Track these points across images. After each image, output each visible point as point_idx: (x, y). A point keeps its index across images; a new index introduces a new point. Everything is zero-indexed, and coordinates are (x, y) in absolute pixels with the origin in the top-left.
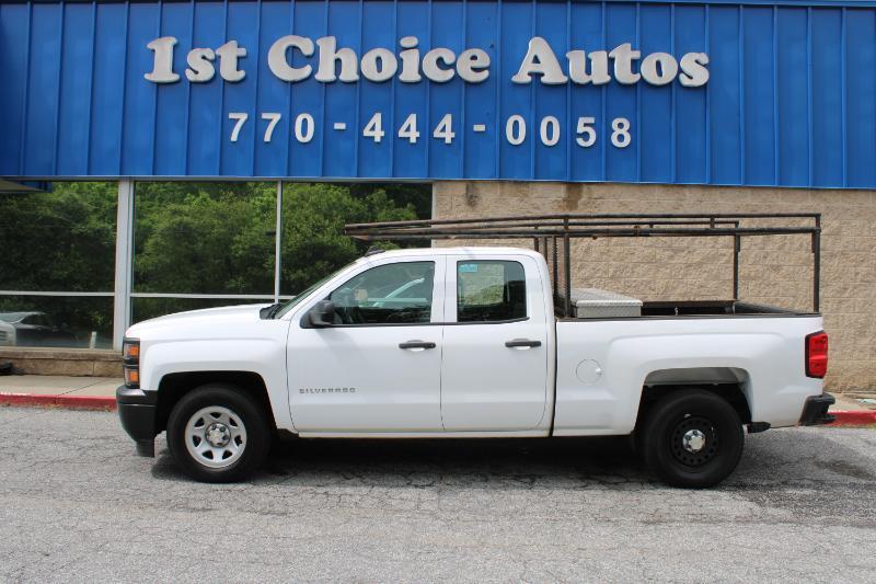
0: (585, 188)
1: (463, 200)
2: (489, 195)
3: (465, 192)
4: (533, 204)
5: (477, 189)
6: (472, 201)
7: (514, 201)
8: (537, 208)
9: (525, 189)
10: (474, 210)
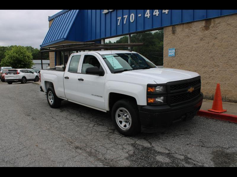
0: (212, 20)
1: (171, 32)
2: (179, 29)
3: (172, 29)
4: (193, 30)
5: (176, 28)
6: (174, 32)
7: (187, 30)
8: (195, 31)
9: (190, 25)
10: (174, 35)
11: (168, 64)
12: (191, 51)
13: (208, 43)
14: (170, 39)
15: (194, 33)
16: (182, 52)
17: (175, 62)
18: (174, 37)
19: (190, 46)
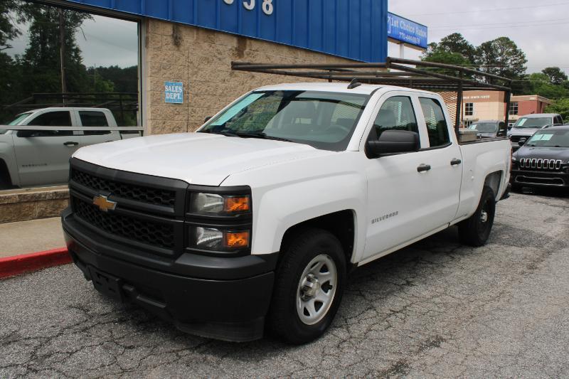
0: (248, 42)
1: (170, 40)
2: (188, 38)
3: (172, 33)
4: (217, 50)
5: (180, 31)
6: (177, 42)
7: (206, 45)
8: (220, 53)
9: (212, 36)
10: (178, 50)
11: (164, 123)
12: (215, 95)
13: (243, 84)
14: (166, 57)
15: (220, 56)
16: (197, 95)
17: (181, 117)
18: (177, 54)
19: (212, 84)
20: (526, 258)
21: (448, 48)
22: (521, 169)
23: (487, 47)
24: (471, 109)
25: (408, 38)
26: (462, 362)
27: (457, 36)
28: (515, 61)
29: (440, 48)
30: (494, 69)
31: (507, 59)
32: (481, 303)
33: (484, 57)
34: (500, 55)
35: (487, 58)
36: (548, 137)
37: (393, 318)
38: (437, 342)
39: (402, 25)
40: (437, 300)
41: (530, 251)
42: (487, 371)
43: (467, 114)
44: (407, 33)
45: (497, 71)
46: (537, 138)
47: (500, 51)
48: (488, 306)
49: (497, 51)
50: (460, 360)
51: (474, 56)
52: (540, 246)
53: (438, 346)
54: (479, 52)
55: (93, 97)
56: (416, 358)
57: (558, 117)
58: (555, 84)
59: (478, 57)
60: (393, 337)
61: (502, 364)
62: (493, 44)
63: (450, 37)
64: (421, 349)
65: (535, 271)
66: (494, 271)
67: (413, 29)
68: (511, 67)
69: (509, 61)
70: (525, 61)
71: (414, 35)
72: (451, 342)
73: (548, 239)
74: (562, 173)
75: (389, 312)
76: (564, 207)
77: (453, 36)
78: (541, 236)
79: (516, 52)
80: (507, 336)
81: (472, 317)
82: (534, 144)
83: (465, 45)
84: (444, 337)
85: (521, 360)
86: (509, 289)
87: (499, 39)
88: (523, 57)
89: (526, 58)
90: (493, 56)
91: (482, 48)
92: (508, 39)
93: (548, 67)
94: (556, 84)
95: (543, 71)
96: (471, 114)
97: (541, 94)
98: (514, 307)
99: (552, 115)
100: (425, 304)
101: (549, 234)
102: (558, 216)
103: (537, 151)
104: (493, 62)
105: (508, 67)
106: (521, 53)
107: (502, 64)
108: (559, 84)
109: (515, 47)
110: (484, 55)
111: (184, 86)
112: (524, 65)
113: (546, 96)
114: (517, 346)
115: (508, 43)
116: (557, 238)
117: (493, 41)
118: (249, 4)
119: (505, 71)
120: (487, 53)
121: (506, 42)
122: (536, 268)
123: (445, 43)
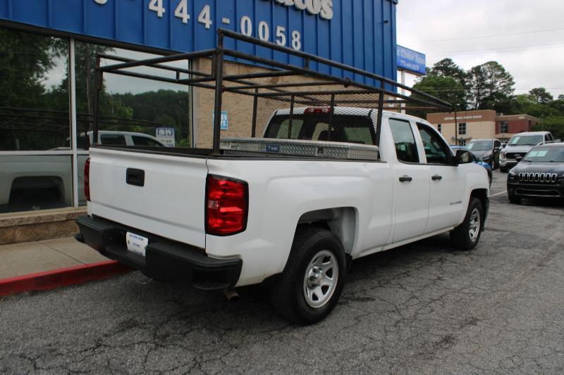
5: (225, 67)
20: (534, 258)
21: (440, 73)
22: (521, 182)
23: (477, 70)
24: (464, 129)
25: (409, 66)
26: (498, 335)
27: (449, 61)
28: (504, 84)
29: (433, 73)
30: (484, 91)
31: (496, 82)
32: (503, 293)
33: (474, 80)
34: (490, 77)
35: (477, 81)
36: (542, 154)
37: (433, 304)
38: (474, 322)
39: (403, 54)
40: (466, 291)
41: (537, 252)
42: (519, 341)
43: (460, 133)
44: (407, 61)
45: (487, 92)
46: (532, 154)
47: (489, 74)
48: (509, 295)
49: (486, 74)
50: (496, 333)
51: (466, 80)
52: (545, 247)
53: (476, 325)
54: (469, 75)
55: (116, 121)
56: (460, 332)
57: (549, 135)
58: (541, 103)
59: (469, 80)
60: (437, 318)
61: (530, 336)
62: (482, 67)
63: (442, 62)
64: (462, 327)
65: (545, 268)
66: (509, 268)
67: (413, 57)
68: (500, 89)
69: (498, 84)
70: (513, 84)
71: (414, 63)
72: (485, 321)
73: (551, 243)
74: (558, 185)
75: (429, 300)
76: (561, 216)
77: (444, 61)
78: (544, 240)
79: (504, 75)
80: (530, 316)
81: (498, 303)
82: (530, 160)
83: (456, 70)
84: (479, 318)
85: (545, 334)
86: (524, 282)
87: (488, 63)
88: (511, 80)
89: (514, 81)
90: (482, 79)
91: (472, 72)
92: (496, 63)
93: (534, 88)
94: (543, 103)
95: (530, 92)
96: (464, 133)
97: (529, 114)
98: (531, 295)
99: (544, 133)
100: (457, 294)
101: (551, 239)
102: (557, 223)
103: (533, 166)
104: (483, 84)
105: (497, 88)
106: (509, 76)
107: (491, 86)
108: (545, 104)
109: (503, 70)
110: (474, 78)
111: (228, 114)
112: (512, 87)
113: (534, 115)
114: (540, 324)
115: (496, 67)
116: (559, 242)
117: (482, 65)
118: (281, 42)
119: (494, 93)
120: (476, 76)
121: (494, 65)
122: (545, 266)
123: (437, 68)
